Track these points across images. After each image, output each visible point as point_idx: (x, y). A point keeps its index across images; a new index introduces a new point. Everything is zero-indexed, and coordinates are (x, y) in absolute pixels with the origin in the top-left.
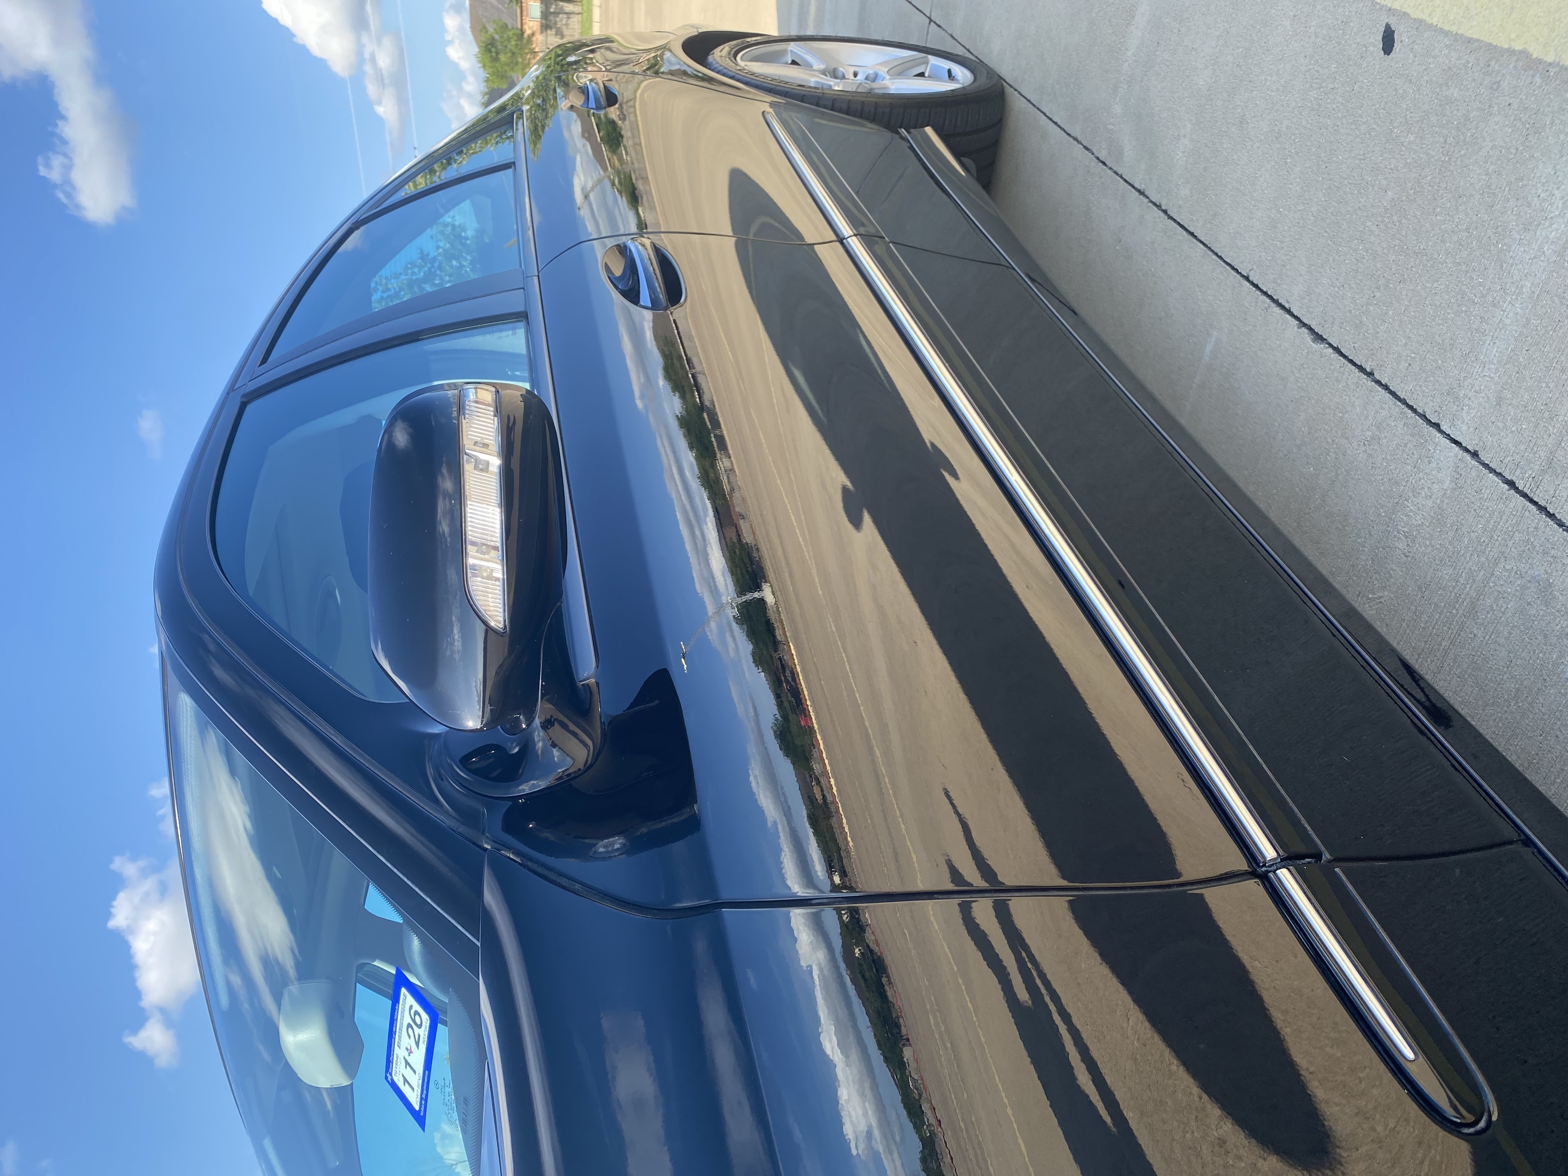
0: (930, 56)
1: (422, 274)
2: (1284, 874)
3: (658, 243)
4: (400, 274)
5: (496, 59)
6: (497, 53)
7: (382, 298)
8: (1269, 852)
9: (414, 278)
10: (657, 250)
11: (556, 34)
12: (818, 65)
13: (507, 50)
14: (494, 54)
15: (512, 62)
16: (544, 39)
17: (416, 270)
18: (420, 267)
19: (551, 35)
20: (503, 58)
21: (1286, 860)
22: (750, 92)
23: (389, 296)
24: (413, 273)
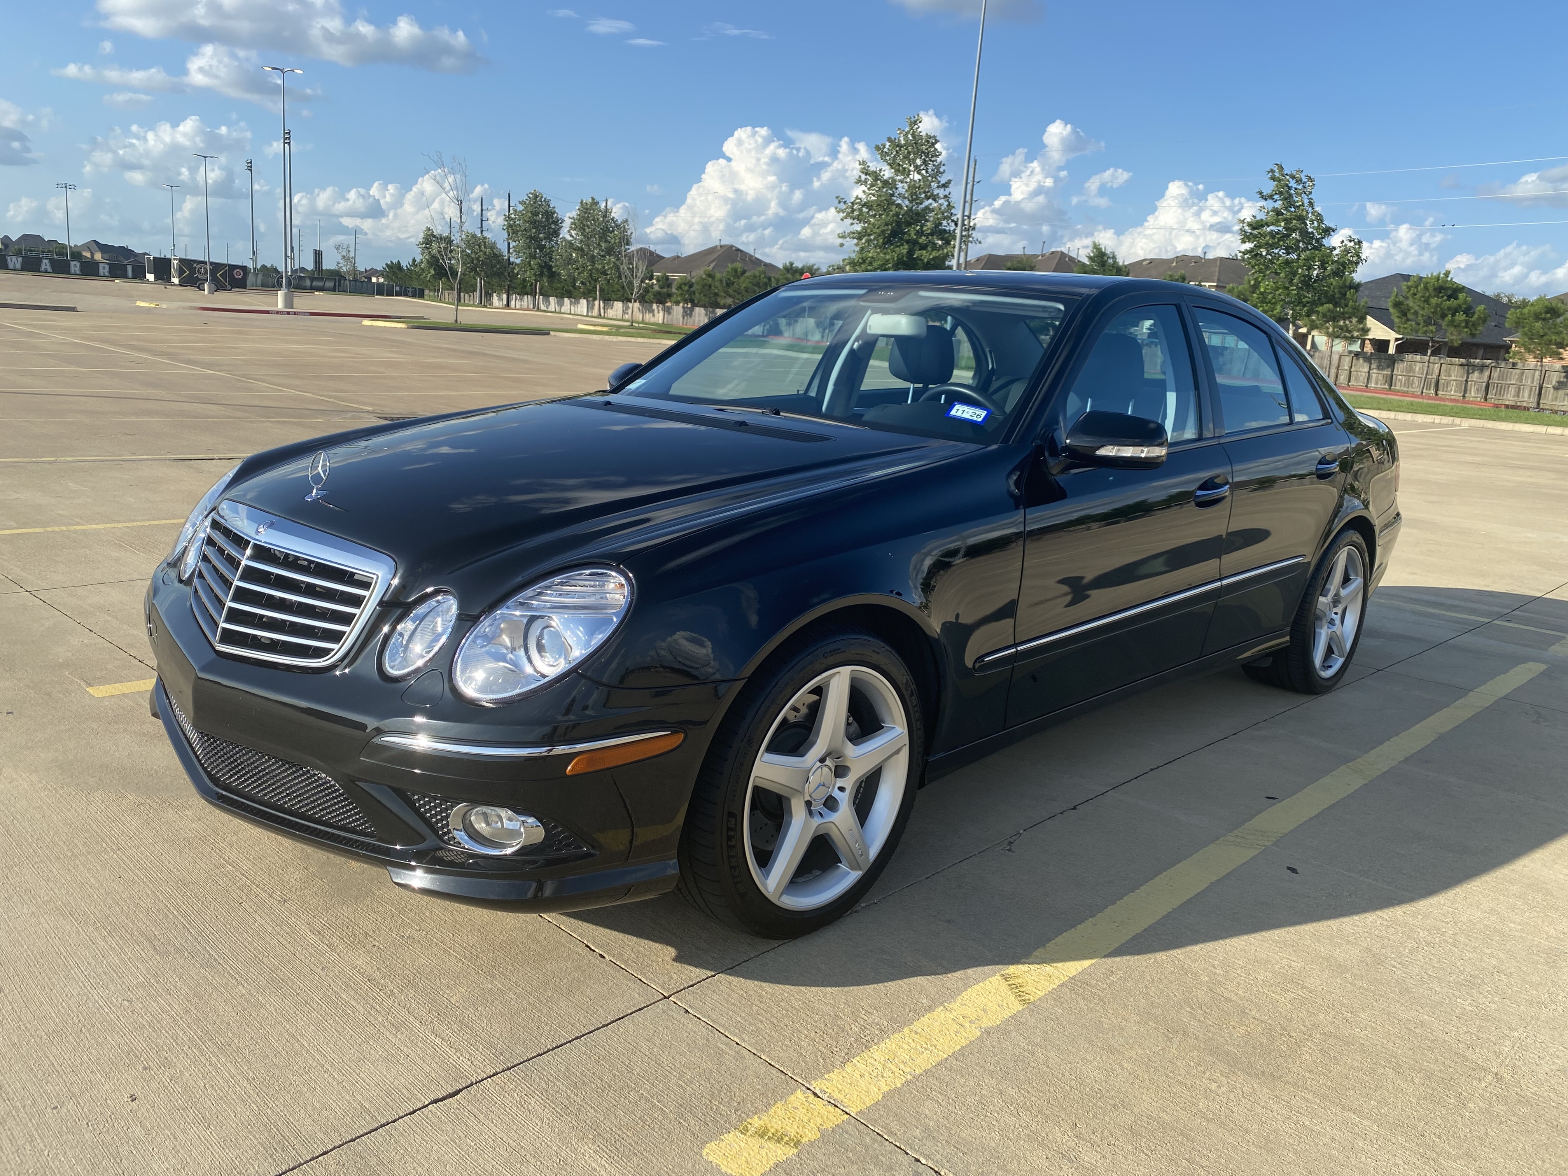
0: (1344, 659)
1: (1310, 230)
2: (1014, 650)
3: (1226, 500)
4: (1313, 209)
5: (1537, 317)
6: (1544, 319)
7: (1290, 188)
8: (1019, 648)
9: (1308, 222)
10: (1223, 498)
11: (1559, 382)
12: (1343, 593)
13: (1546, 330)
14: (1543, 316)
15: (1533, 334)
16: (1556, 369)
17: (1316, 224)
18: (1318, 228)
19: (1560, 378)
20: (1539, 324)
21: (1017, 651)
22: (1320, 551)
23: (1291, 195)
24: (1312, 221)
